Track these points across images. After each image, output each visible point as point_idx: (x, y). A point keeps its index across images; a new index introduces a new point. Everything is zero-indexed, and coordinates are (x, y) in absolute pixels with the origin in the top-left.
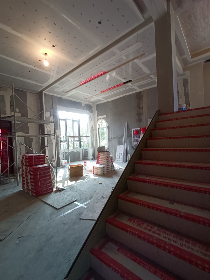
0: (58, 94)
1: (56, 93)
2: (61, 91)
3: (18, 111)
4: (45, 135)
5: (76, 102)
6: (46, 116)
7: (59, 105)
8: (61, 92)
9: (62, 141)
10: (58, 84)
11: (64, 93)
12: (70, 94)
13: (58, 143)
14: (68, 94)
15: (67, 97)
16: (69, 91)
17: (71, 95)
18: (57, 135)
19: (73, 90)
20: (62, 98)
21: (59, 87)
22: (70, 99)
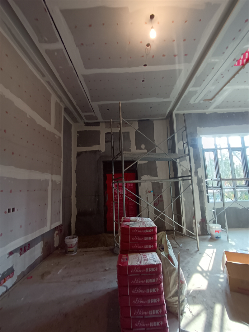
0: (197, 108)
1: (193, 107)
2: (201, 100)
3: (144, 148)
4: (179, 178)
5: (233, 113)
6: (179, 148)
7: (200, 127)
8: (202, 102)
9: (210, 188)
10: (193, 86)
11: (207, 102)
12: (220, 99)
13: (201, 192)
14: (215, 101)
15: (215, 108)
16: (217, 93)
17: (223, 102)
18: (200, 177)
19: (225, 88)
20: (205, 113)
21: (196, 92)
22: (220, 111)
